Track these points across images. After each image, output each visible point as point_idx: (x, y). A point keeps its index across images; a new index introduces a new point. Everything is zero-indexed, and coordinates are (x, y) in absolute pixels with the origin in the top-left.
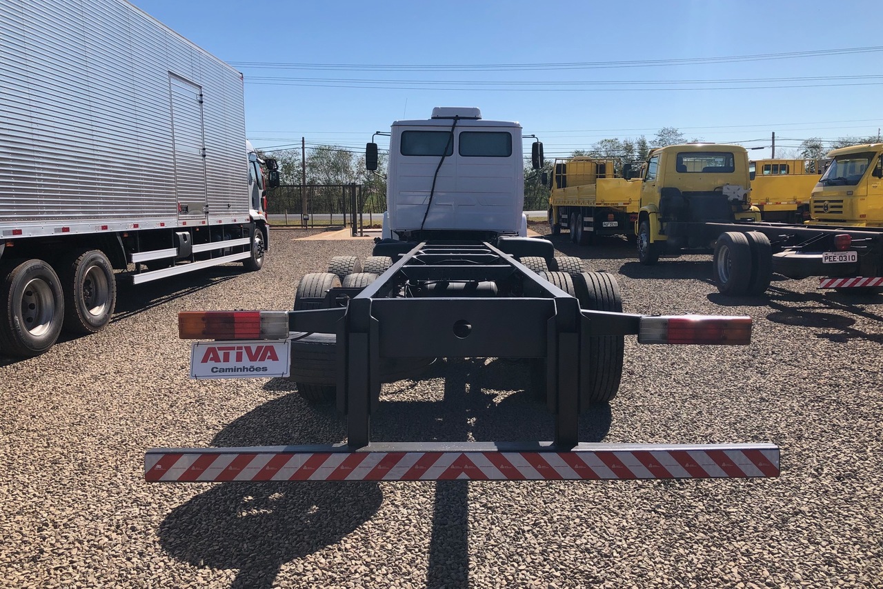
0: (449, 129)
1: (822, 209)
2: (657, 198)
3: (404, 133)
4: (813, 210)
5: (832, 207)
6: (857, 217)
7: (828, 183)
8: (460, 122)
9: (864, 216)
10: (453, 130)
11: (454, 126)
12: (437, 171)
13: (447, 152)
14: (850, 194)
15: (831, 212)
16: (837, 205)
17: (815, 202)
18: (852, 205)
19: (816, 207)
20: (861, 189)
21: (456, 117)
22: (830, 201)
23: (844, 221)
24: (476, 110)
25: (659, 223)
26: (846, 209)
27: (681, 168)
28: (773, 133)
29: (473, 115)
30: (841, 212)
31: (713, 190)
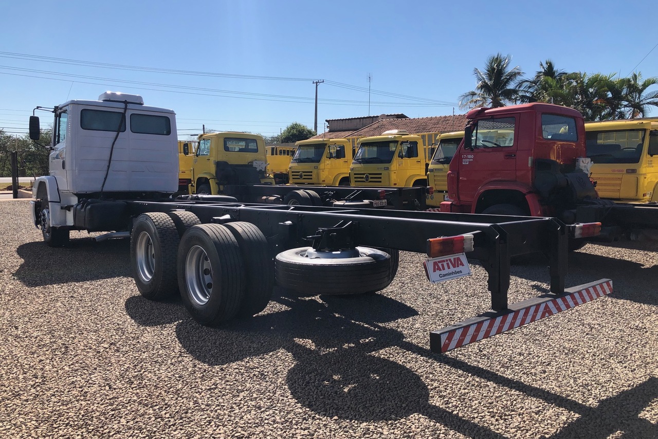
0: (122, 111)
1: (298, 177)
2: (213, 169)
3: (83, 111)
4: (291, 177)
5: (305, 175)
6: (321, 182)
7: (300, 161)
8: (129, 106)
9: (324, 181)
10: (125, 111)
11: (126, 109)
12: (114, 143)
13: (121, 128)
14: (316, 168)
15: (304, 179)
16: (308, 174)
17: (293, 172)
18: (318, 175)
19: (293, 175)
20: (322, 166)
21: (127, 102)
22: (304, 172)
23: (313, 184)
24: (140, 98)
25: (217, 186)
26: (314, 176)
27: (227, 149)
28: (204, 126)
29: (138, 102)
30: (311, 179)
31: (247, 164)
